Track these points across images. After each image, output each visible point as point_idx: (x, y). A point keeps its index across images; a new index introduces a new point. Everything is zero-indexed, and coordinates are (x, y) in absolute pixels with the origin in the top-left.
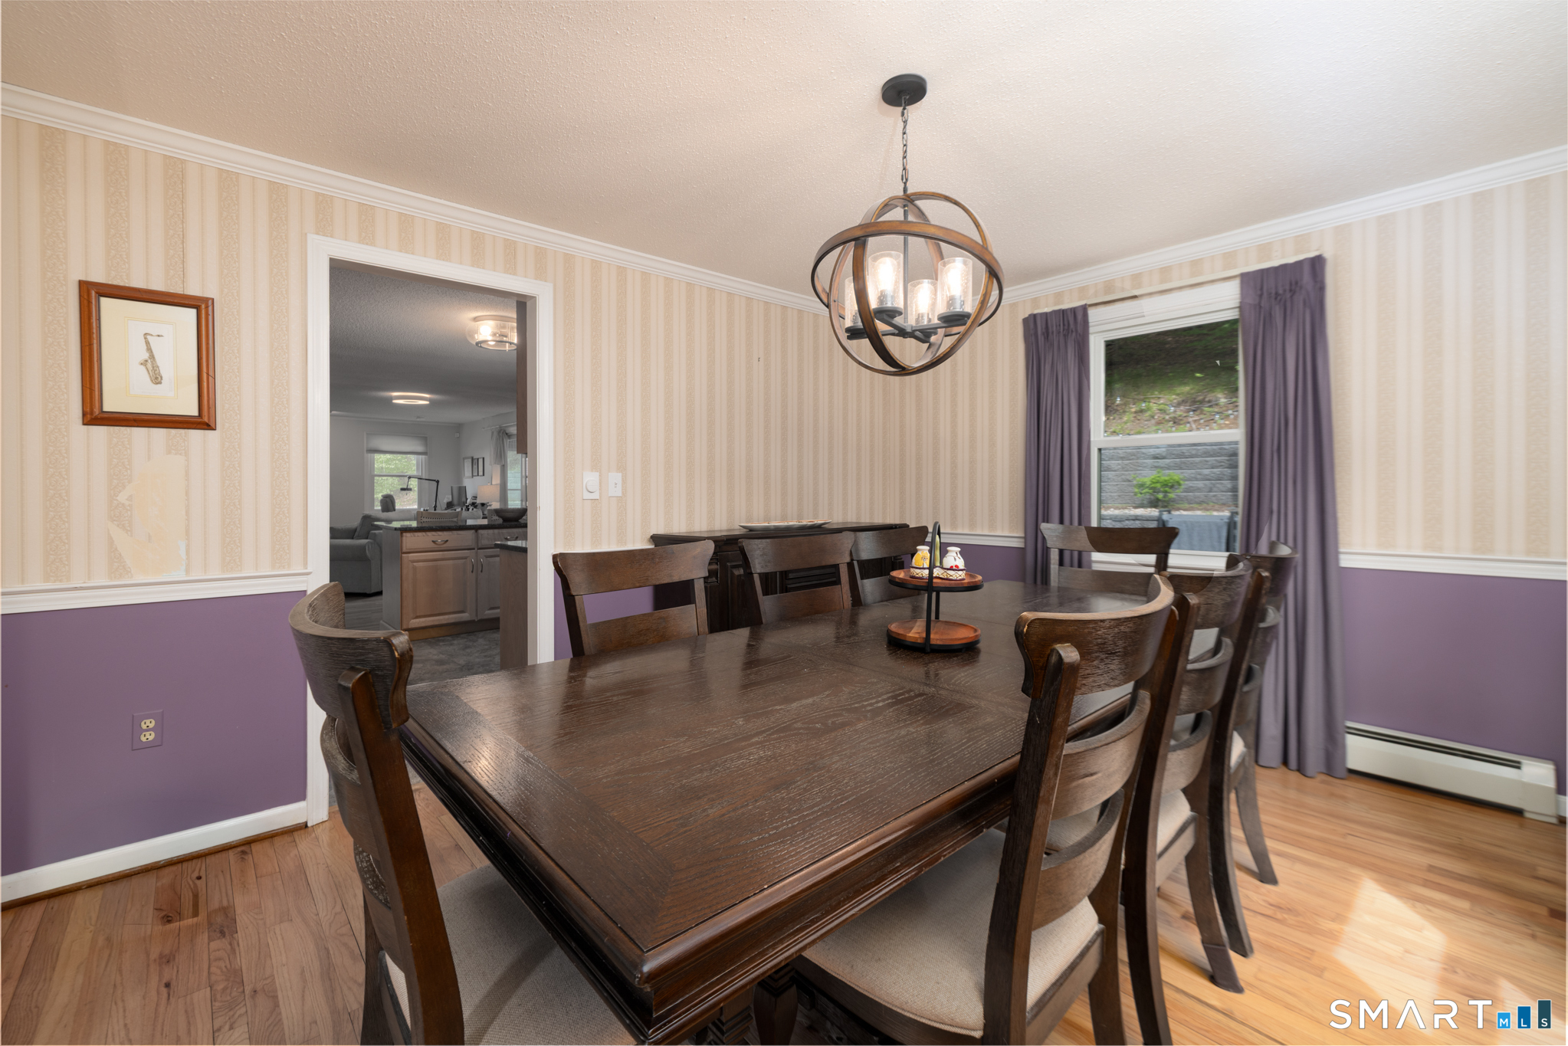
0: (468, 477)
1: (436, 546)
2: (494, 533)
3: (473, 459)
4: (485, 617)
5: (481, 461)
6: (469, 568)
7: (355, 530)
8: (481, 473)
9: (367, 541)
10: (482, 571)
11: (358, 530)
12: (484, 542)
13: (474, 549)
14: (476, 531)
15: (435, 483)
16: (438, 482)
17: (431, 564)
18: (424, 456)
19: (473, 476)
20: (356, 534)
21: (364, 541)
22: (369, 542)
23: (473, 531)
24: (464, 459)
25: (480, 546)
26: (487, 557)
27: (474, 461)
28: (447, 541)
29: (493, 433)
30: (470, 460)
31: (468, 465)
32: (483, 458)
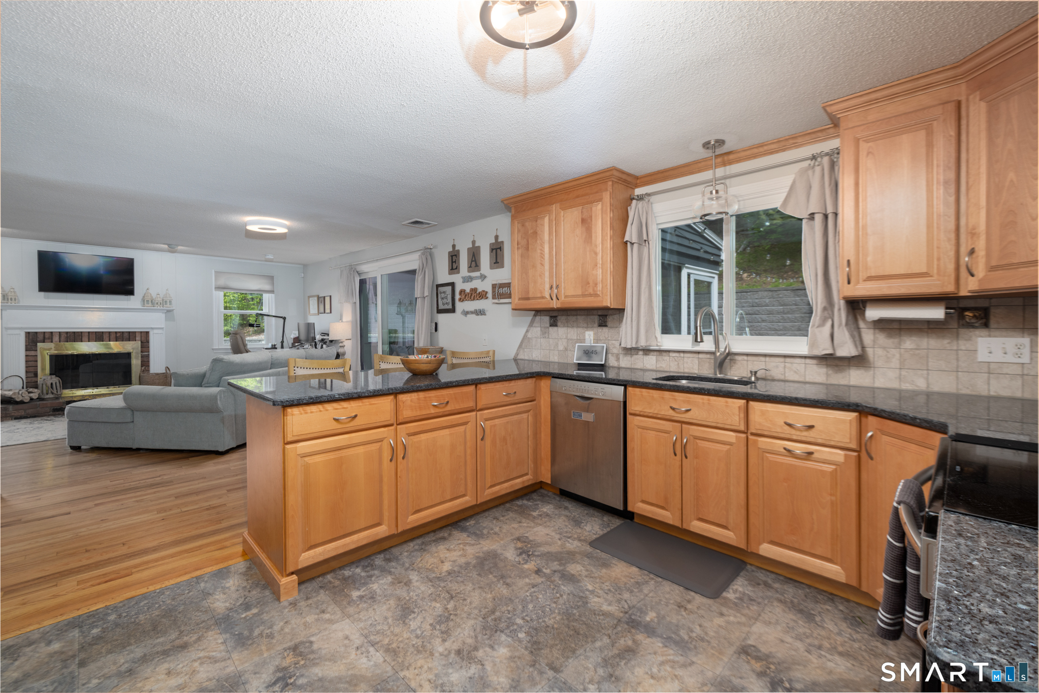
0: (314, 315)
1: (339, 426)
2: (419, 399)
3: (319, 298)
4: (409, 527)
5: (327, 300)
6: (387, 454)
7: (203, 376)
8: (328, 310)
9: (217, 389)
10: (403, 458)
11: (207, 375)
12: (407, 414)
13: (391, 425)
14: (396, 397)
15: (282, 320)
16: (284, 319)
17: (331, 456)
18: (270, 295)
19: (319, 313)
20: (205, 380)
21: (214, 390)
22: (220, 391)
23: (392, 397)
24: (309, 297)
25: (401, 419)
26: (410, 435)
27: (321, 300)
28: (356, 416)
29: (342, 271)
30: (316, 298)
31: (313, 303)
32: (330, 296)
